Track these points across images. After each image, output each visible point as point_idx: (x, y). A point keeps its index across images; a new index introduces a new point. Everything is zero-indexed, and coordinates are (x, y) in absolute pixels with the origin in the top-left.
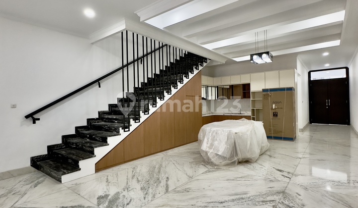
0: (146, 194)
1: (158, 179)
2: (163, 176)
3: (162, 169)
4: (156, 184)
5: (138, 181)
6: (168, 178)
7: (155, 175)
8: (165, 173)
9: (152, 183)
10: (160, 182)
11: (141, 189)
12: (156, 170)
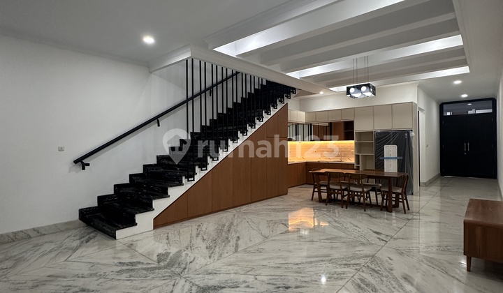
0: (212, 253)
1: (227, 238)
2: (233, 235)
3: (232, 227)
4: (223, 244)
5: (204, 240)
6: (238, 237)
7: (224, 234)
8: (236, 232)
9: (220, 242)
10: (229, 241)
11: (207, 248)
12: (226, 228)
